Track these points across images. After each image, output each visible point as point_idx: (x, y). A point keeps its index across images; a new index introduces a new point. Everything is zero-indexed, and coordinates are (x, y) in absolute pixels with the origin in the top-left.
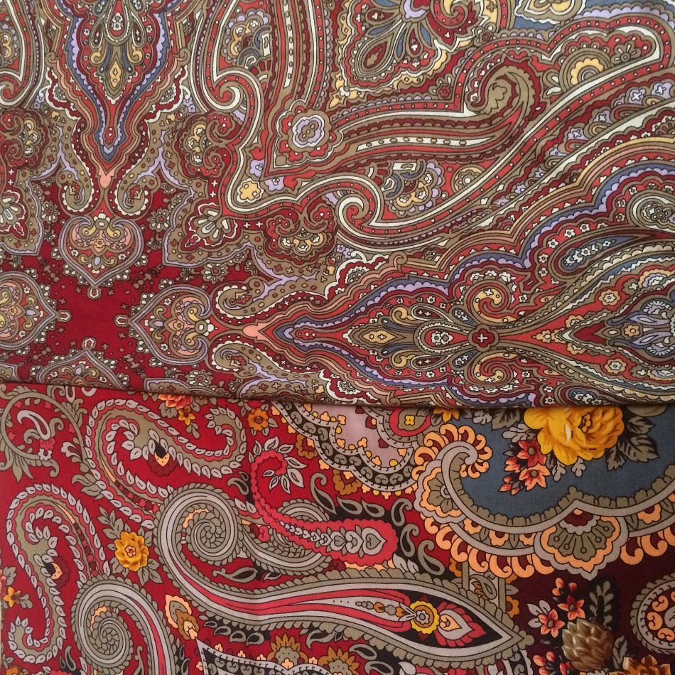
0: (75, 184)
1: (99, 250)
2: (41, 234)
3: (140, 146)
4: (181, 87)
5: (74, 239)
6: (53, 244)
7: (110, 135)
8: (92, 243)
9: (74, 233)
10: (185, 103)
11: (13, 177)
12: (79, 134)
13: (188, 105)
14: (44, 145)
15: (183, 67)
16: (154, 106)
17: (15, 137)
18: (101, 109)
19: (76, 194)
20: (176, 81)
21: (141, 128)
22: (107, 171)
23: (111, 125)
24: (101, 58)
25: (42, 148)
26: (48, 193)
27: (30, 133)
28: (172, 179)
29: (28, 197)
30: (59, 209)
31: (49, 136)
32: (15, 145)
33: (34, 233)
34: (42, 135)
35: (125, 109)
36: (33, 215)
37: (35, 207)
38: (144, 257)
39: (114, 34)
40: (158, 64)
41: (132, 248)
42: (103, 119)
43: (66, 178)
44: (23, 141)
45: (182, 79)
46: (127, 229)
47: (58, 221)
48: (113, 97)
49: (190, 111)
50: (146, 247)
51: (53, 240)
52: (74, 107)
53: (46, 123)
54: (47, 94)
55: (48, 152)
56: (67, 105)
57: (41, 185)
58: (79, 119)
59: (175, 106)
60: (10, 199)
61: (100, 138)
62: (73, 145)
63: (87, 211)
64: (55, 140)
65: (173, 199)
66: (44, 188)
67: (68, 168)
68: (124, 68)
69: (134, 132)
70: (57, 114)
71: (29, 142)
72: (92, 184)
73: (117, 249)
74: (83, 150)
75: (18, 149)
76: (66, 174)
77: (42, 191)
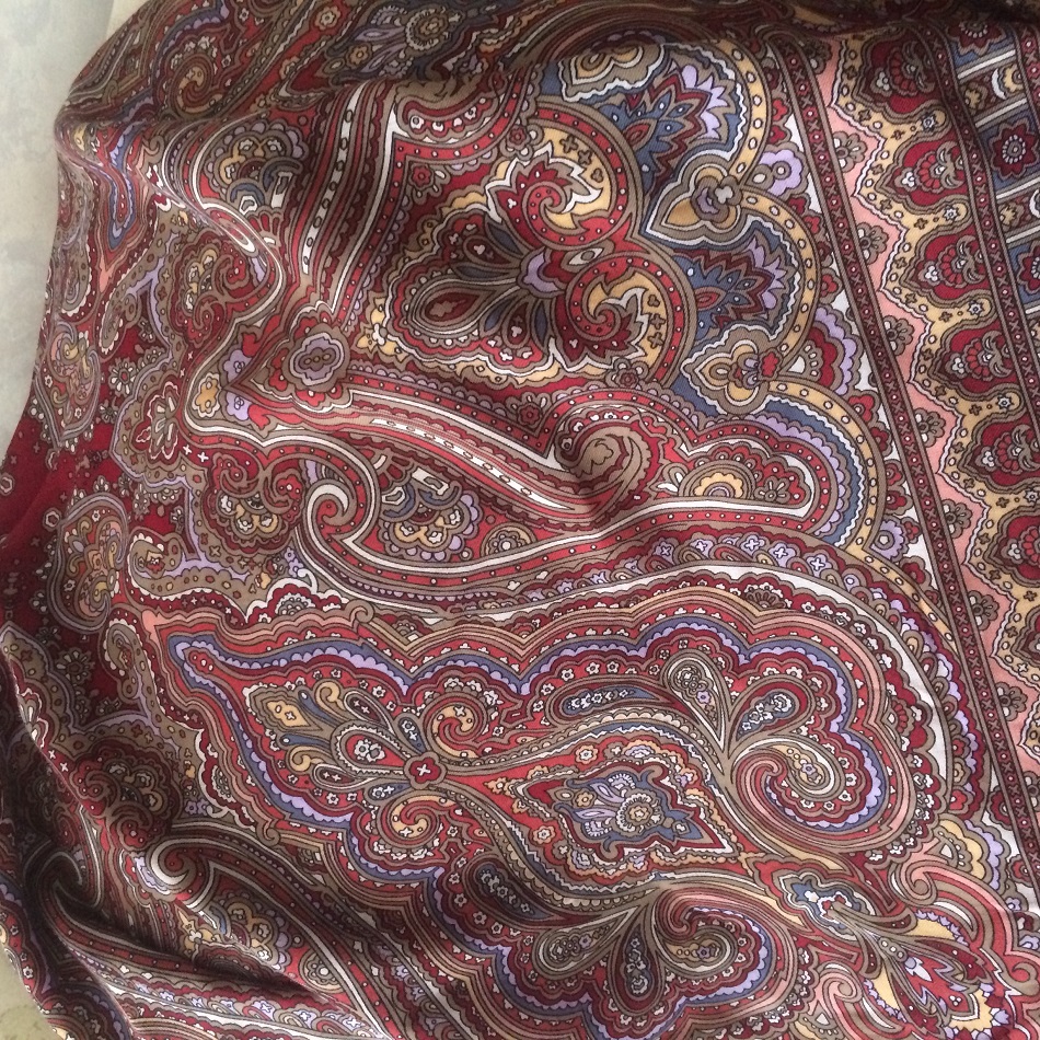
3: (170, 703)
4: (226, 809)
7: (204, 663)
10: (203, 801)
12: (222, 609)
13: (200, 805)
14: (228, 539)
15: (255, 824)
16: (216, 755)
17: (260, 486)
18: (245, 666)
19: (146, 563)
20: (237, 806)
21: (195, 717)
22: (159, 630)
23: (217, 672)
25: (221, 531)
26: (161, 511)
27: (256, 519)
31: (239, 552)
32: (244, 483)
34: (244, 541)
35: (229, 706)
42: (230, 661)
43: (172, 555)
44: (246, 500)
45: (237, 816)
48: (253, 697)
49: (190, 804)
52: (264, 621)
53: (258, 559)
54: (299, 584)
55: (213, 541)
56: (270, 610)
57: (176, 505)
58: (246, 618)
59: (203, 786)
62: (208, 591)
64: (229, 560)
66: (170, 508)
67: (184, 565)
70: (264, 585)
71: (240, 510)
72: (153, 597)
73: (84, 584)
74: (196, 606)
75: (235, 485)
76: (177, 557)
77: (166, 503)
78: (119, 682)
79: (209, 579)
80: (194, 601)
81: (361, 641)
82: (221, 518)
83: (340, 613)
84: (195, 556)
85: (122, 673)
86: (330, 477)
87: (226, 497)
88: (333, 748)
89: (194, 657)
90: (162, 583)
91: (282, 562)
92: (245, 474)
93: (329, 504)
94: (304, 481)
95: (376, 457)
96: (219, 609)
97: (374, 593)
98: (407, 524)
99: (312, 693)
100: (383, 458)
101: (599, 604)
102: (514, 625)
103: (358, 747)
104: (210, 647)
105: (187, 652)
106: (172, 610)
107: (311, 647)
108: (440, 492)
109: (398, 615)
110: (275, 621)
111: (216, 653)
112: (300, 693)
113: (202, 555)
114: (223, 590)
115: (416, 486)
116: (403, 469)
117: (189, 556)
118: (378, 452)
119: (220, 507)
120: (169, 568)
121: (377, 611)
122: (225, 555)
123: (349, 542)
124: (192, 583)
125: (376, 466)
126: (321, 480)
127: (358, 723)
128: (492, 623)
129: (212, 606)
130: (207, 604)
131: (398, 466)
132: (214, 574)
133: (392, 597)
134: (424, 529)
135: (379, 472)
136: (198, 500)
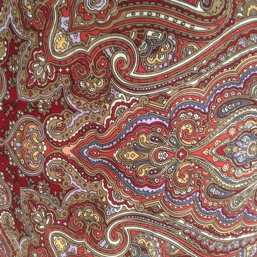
0: (64, 126)
1: (25, 145)
2: (30, 100)
3: (88, 176)
4: (121, 206)
5: (30, 127)
6: (26, 110)
7: (95, 153)
8: (29, 140)
9: (33, 126)
10: (112, 208)
11: (64, 72)
12: (95, 128)
13: (111, 210)
14: (87, 98)
15: (134, 206)
16: (111, 187)
17: (91, 71)
18: (111, 145)
19: (57, 128)
20: (125, 202)
21: (99, 177)
22: (73, 151)
23: (101, 154)
24: (143, 143)
25: (84, 96)
26: (56, 103)
27: (95, 84)
28: (68, 197)
29: (53, 87)
30: (47, 114)
31: (94, 101)
32: (85, 73)
33: (31, 94)
34: (94, 96)
35: (110, 164)
36: (41, 92)
37: (46, 94)
38: (24, 175)
39: (156, 153)
40: (136, 188)
41: (28, 168)
42: (104, 147)
43: (67, 119)
44: (89, 78)
45: (126, 206)
46: (38, 165)
47: (39, 114)
48: (118, 156)
49: (107, 212)
50: (29, 177)
51: (28, 110)
52: (112, 123)
53: (102, 99)
54: (120, 101)
55: (83, 102)
56: (113, 118)
57: (61, 98)
58: (105, 126)
59: (110, 202)
60: (49, 71)
61: (93, 146)
62: (87, 123)
63: (47, 136)
64: (91, 107)
65: (56, 197)
66: (59, 100)
67: (74, 119)
68: (135, 162)
69: (96, 171)
70: (108, 108)
71: (88, 84)
72: (64, 140)
73: (27, 158)
74: (85, 132)
75: (83, 75)
76: (70, 118)
77: (57, 99)
78: (60, 184)
79: (87, 118)
80: (84, 130)
81: (148, 113)
82: (82, 91)
83: (138, 105)
84: (78, 112)
85: (60, 180)
86: (117, 50)
87: (81, 82)
88: (151, 161)
89: (91, 153)
90: (67, 132)
91: (111, 95)
92: (85, 68)
93: (120, 61)
94: (108, 58)
95: (131, 34)
96: (94, 128)
97: (147, 91)
98: (151, 56)
99: (137, 142)
100: (134, 33)
101: (225, 70)
102: (199, 85)
103: (159, 156)
104: (96, 145)
105: (88, 152)
106: (76, 140)
107: (131, 124)
108: (159, 37)
109: (157, 96)
110: (116, 120)
111: (98, 147)
112: (134, 145)
113: (81, 110)
114: (92, 120)
115: (150, 38)
116: (143, 34)
117: (74, 115)
118: (131, 32)
119: (81, 87)
120: (68, 124)
121: (150, 98)
122: (89, 105)
123: (132, 74)
124: (81, 124)
125: (132, 38)
126: (114, 54)
127: (156, 146)
128: (191, 87)
129: (91, 129)
130: (89, 129)
131: (140, 33)
132: (87, 116)
133: (154, 89)
134: (157, 55)
135: (134, 39)
136: (69, 91)
